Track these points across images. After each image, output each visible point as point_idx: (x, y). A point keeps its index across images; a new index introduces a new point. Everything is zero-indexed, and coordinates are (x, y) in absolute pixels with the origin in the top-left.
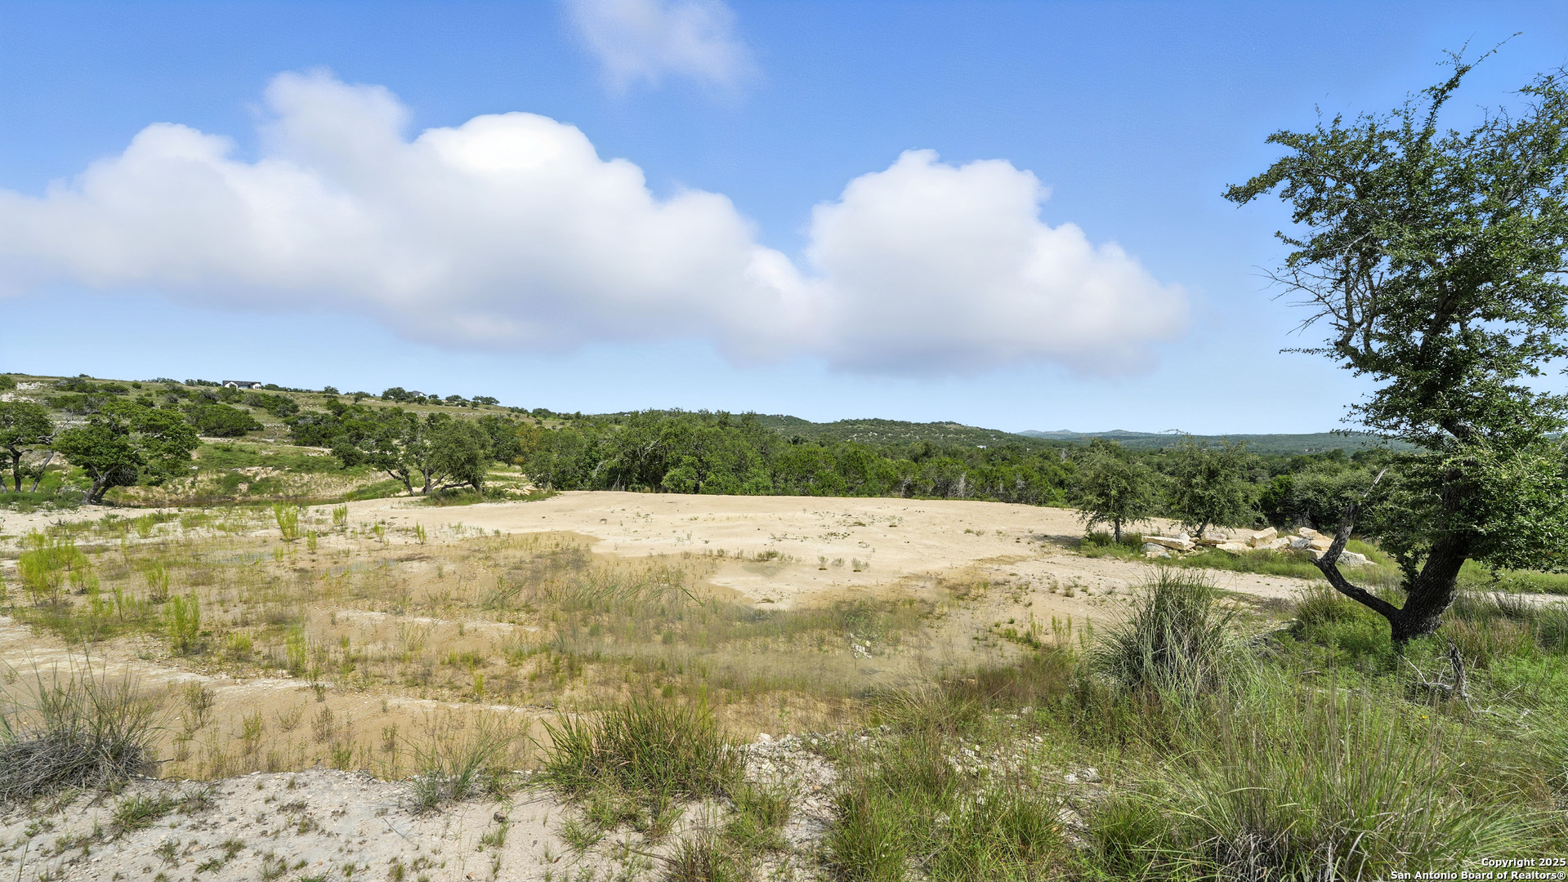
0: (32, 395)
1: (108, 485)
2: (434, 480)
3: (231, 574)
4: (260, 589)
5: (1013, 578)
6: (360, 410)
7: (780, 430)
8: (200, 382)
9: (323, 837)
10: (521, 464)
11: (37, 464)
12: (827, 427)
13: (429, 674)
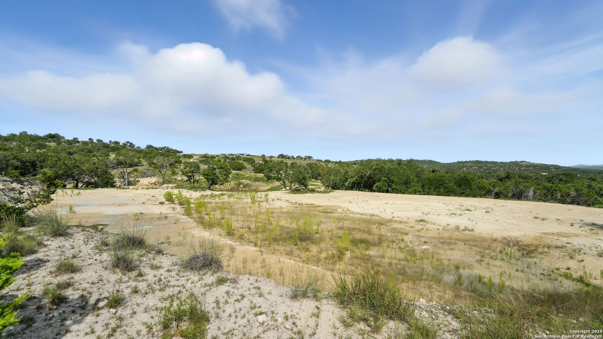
0: (196, 159)
1: (212, 185)
2: (293, 185)
3: (239, 212)
4: (246, 218)
5: (569, 245)
6: (271, 162)
8: (232, 155)
9: (265, 300)
10: (320, 180)
11: (197, 178)
13: (292, 252)
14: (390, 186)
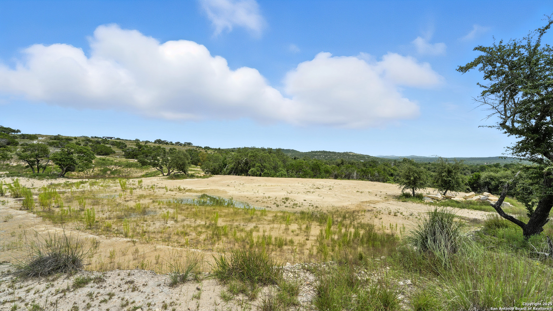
0: (43, 141)
2: (171, 171)
3: (105, 201)
4: (114, 207)
5: (374, 209)
6: (147, 147)
7: (289, 154)
8: (95, 137)
9: (140, 293)
11: (44, 164)
12: (306, 153)
13: (170, 237)
14: (262, 171)
